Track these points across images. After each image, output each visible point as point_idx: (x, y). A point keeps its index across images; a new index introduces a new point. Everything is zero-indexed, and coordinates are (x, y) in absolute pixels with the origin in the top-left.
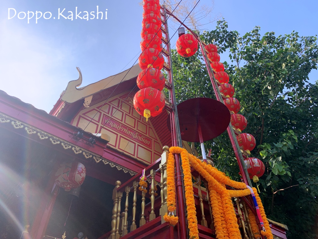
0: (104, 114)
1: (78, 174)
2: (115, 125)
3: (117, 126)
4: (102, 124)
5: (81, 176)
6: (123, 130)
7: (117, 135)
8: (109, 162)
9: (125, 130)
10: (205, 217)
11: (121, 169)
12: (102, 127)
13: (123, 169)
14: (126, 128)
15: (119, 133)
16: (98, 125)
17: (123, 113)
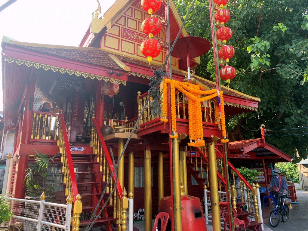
0: (122, 27)
1: (115, 88)
2: (132, 36)
3: (134, 36)
4: (122, 37)
5: (117, 89)
6: (139, 38)
7: (135, 44)
8: (132, 73)
9: (140, 37)
10: (185, 114)
11: (141, 76)
12: (122, 40)
13: (142, 76)
14: (141, 36)
15: (136, 42)
16: (119, 39)
17: (136, 21)
